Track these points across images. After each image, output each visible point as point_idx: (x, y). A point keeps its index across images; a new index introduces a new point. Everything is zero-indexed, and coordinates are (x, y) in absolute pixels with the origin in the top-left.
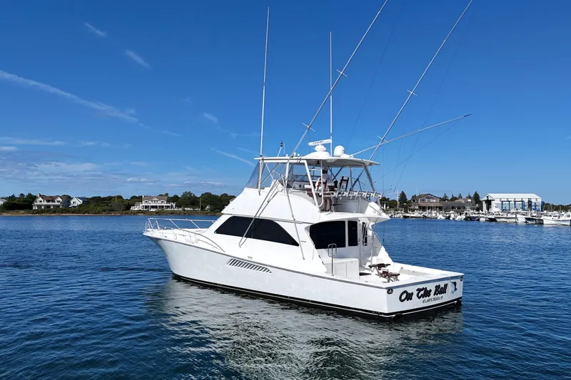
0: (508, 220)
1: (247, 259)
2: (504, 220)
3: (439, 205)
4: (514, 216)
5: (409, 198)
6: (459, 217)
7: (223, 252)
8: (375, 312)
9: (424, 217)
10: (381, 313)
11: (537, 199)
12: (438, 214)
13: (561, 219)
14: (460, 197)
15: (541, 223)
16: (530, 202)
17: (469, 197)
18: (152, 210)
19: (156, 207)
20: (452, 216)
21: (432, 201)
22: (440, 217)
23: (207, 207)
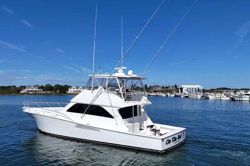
0: (193, 97)
1: (87, 125)
2: (191, 97)
3: (162, 90)
4: (196, 95)
5: (148, 87)
6: (172, 95)
7: (72, 121)
8: (155, 150)
9: (157, 95)
10: (159, 151)
11: (201, 88)
12: (162, 94)
13: (216, 97)
14: (169, 87)
15: (208, 98)
16: (198, 89)
17: (173, 87)
18: (31, 92)
19: (33, 91)
20: (169, 95)
21: (158, 88)
22: (164, 95)
23: (58, 91)
